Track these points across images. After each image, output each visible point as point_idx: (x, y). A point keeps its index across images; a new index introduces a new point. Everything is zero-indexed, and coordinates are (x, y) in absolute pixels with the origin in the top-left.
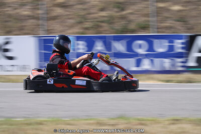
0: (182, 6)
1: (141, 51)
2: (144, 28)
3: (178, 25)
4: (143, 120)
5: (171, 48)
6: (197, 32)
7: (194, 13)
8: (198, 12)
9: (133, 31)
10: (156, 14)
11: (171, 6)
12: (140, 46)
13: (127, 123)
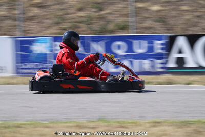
0: (162, 6)
1: (120, 52)
2: (123, 28)
3: (158, 25)
4: (124, 122)
5: (151, 49)
6: (177, 32)
7: (174, 13)
8: (178, 12)
9: (112, 32)
10: (134, 14)
11: (150, 6)
12: (119, 47)
13: (107, 126)
